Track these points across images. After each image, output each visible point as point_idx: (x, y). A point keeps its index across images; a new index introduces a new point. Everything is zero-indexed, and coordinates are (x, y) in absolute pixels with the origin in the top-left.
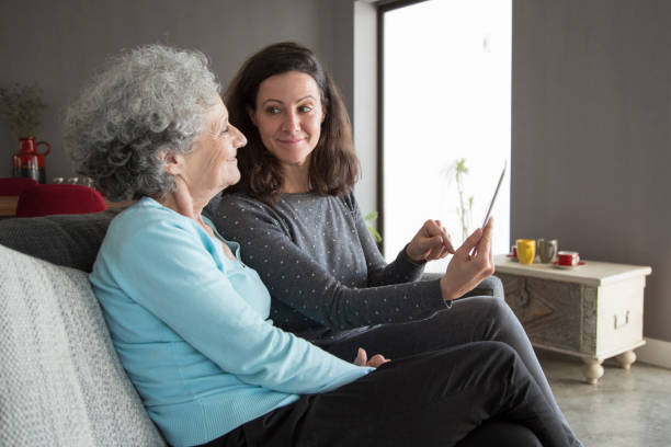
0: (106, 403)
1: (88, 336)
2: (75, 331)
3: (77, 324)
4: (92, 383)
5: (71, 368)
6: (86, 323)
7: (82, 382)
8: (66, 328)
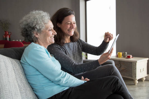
0: (24, 89)
2: (17, 73)
5: (16, 81)
6: (19, 71)
7: (18, 85)
8: (15, 72)
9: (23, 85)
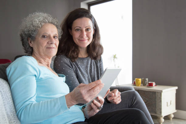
0: (14, 122)
1: (8, 99)
2: (5, 97)
3: (5, 95)
4: (10, 115)
5: (4, 109)
6: (7, 95)
7: (7, 114)
8: (2, 96)
9: (12, 115)
